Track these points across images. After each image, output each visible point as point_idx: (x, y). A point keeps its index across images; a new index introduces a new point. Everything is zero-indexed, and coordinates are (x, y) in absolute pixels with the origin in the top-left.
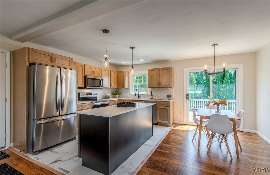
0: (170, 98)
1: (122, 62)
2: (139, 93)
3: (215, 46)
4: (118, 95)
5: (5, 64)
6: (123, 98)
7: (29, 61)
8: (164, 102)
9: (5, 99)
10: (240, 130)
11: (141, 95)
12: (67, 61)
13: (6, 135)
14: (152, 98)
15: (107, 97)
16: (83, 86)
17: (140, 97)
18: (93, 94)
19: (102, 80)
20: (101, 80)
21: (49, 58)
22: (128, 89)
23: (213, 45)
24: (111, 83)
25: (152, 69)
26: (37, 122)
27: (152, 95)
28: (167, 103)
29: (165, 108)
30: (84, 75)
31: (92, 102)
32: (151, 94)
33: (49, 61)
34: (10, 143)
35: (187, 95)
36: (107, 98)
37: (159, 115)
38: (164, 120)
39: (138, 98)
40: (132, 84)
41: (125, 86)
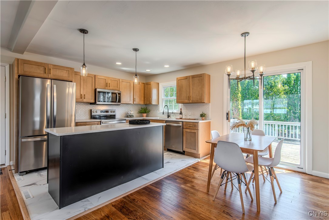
0: (204, 118)
1: (145, 70)
2: (169, 111)
3: (246, 35)
4: (146, 114)
5: (5, 78)
6: (153, 117)
7: (18, 73)
8: (191, 123)
9: (5, 115)
10: (307, 172)
11: (171, 113)
12: (65, 71)
13: (5, 152)
14: (181, 117)
15: (130, 115)
16: (93, 101)
17: (170, 116)
18: (109, 112)
19: (119, 94)
20: (117, 94)
21: (42, 69)
22: (157, 105)
23: (242, 35)
24: (134, 97)
25: (181, 78)
26: (22, 140)
27: (181, 113)
28: (195, 124)
29: (193, 131)
30: (94, 88)
31: (100, 120)
32: (181, 111)
33: (42, 72)
34: (10, 161)
35: (227, 113)
36: (129, 117)
37: (186, 142)
38: (191, 149)
39: (168, 117)
40: (163, 99)
41: (151, 101)
